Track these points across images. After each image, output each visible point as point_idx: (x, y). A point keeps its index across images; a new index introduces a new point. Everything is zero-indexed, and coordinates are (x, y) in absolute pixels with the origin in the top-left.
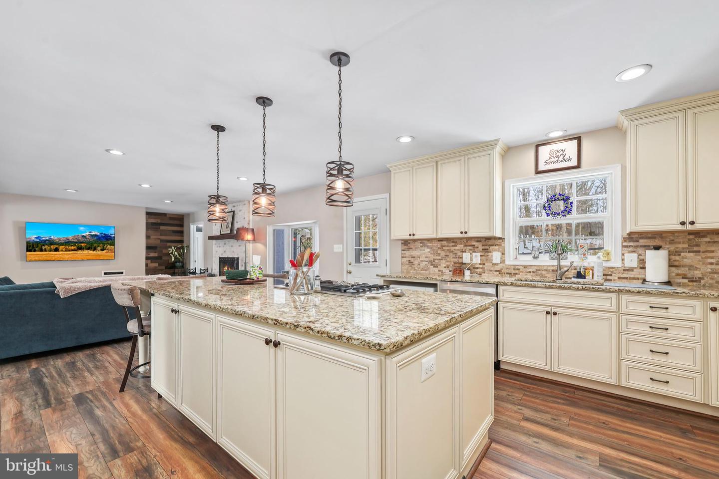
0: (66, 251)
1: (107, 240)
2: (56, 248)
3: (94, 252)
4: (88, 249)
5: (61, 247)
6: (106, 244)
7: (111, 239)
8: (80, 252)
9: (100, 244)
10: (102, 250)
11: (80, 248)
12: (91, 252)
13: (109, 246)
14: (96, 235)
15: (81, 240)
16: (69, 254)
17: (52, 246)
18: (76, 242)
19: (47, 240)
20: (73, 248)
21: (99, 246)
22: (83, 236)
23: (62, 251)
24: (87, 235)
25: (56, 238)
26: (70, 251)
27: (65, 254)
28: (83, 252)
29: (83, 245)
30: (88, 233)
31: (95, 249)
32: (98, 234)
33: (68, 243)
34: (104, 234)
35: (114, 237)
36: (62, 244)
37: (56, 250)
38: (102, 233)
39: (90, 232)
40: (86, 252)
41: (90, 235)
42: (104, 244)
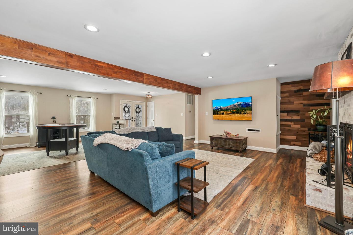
0: (227, 114)
1: (247, 107)
2: (223, 113)
3: (240, 115)
4: (237, 113)
5: (225, 112)
6: (247, 109)
7: (249, 106)
8: (233, 115)
9: (243, 109)
10: (244, 113)
11: (233, 113)
12: (238, 115)
13: (248, 111)
14: (241, 104)
15: (234, 107)
16: (228, 116)
17: (221, 112)
18: (231, 109)
19: (219, 109)
20: (230, 112)
21: (242, 111)
22: (235, 105)
23: (225, 114)
24: (236, 104)
25: (223, 107)
26: (228, 114)
27: (226, 116)
28: (235, 115)
29: (234, 110)
30: (237, 103)
31: (240, 113)
32: (242, 103)
33: (228, 110)
34: (245, 103)
35: (251, 105)
36: (225, 110)
37: (223, 114)
38: (244, 103)
39: (238, 102)
40: (236, 115)
41: (237, 104)
42: (245, 110)
